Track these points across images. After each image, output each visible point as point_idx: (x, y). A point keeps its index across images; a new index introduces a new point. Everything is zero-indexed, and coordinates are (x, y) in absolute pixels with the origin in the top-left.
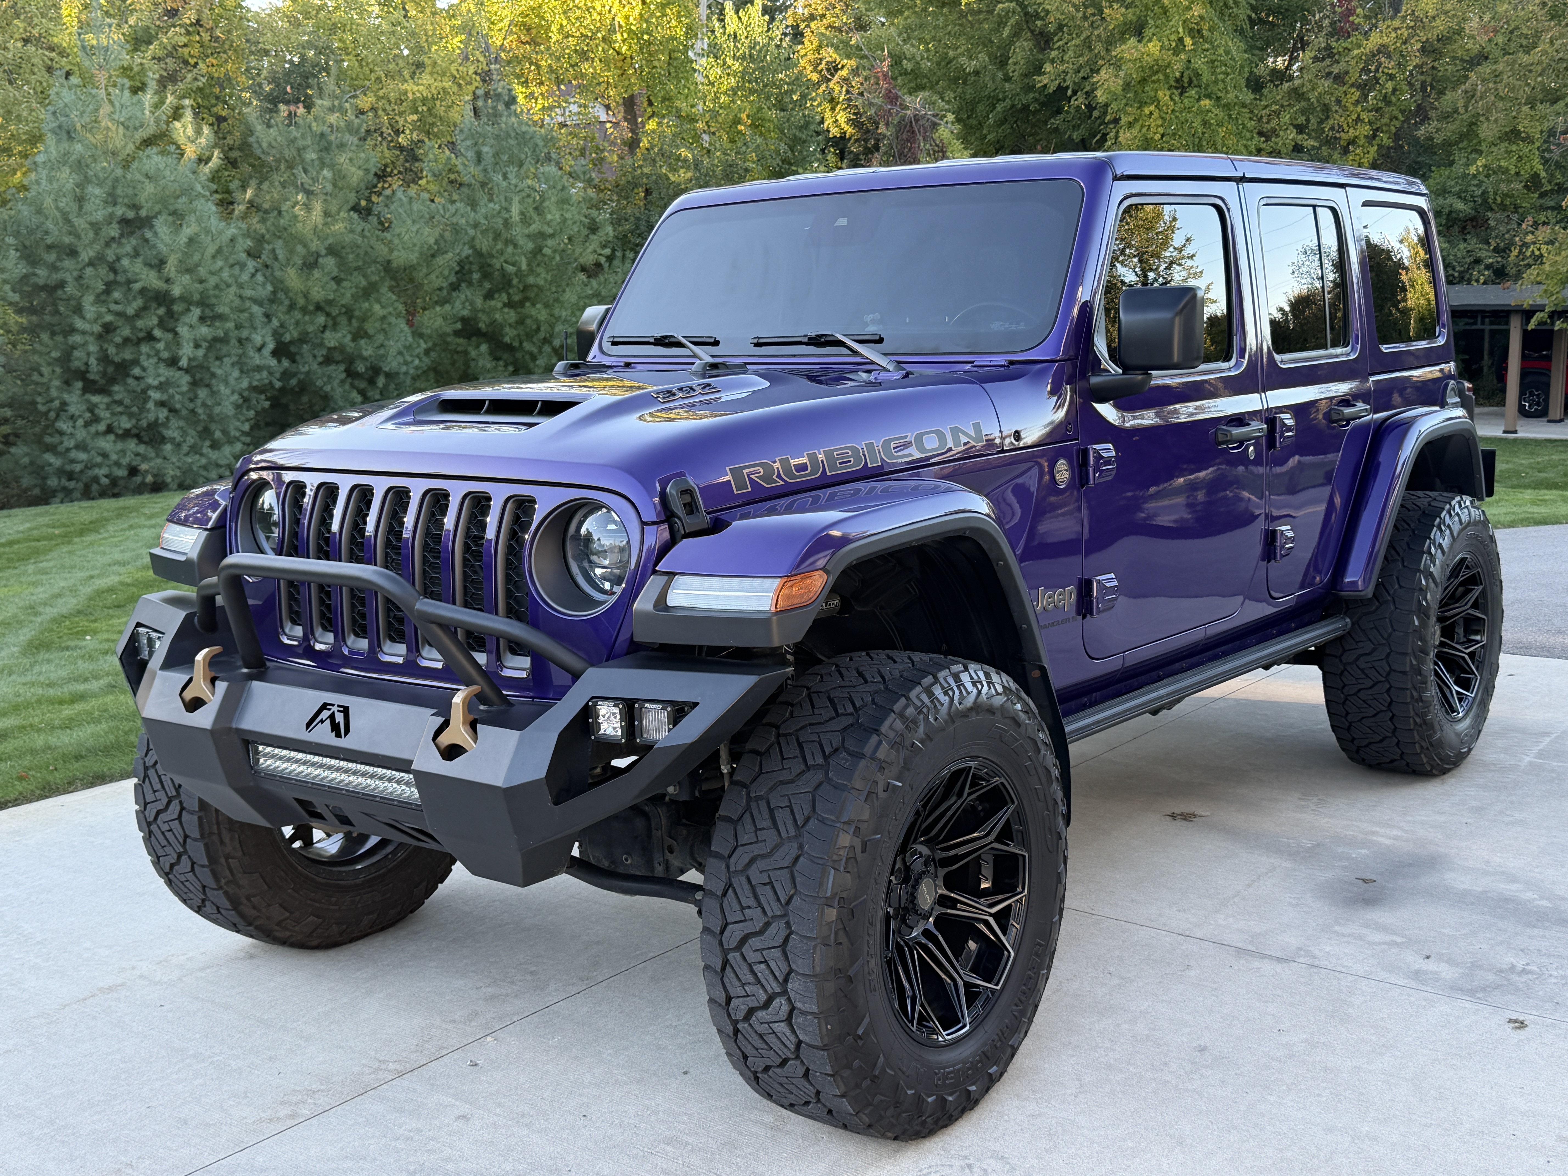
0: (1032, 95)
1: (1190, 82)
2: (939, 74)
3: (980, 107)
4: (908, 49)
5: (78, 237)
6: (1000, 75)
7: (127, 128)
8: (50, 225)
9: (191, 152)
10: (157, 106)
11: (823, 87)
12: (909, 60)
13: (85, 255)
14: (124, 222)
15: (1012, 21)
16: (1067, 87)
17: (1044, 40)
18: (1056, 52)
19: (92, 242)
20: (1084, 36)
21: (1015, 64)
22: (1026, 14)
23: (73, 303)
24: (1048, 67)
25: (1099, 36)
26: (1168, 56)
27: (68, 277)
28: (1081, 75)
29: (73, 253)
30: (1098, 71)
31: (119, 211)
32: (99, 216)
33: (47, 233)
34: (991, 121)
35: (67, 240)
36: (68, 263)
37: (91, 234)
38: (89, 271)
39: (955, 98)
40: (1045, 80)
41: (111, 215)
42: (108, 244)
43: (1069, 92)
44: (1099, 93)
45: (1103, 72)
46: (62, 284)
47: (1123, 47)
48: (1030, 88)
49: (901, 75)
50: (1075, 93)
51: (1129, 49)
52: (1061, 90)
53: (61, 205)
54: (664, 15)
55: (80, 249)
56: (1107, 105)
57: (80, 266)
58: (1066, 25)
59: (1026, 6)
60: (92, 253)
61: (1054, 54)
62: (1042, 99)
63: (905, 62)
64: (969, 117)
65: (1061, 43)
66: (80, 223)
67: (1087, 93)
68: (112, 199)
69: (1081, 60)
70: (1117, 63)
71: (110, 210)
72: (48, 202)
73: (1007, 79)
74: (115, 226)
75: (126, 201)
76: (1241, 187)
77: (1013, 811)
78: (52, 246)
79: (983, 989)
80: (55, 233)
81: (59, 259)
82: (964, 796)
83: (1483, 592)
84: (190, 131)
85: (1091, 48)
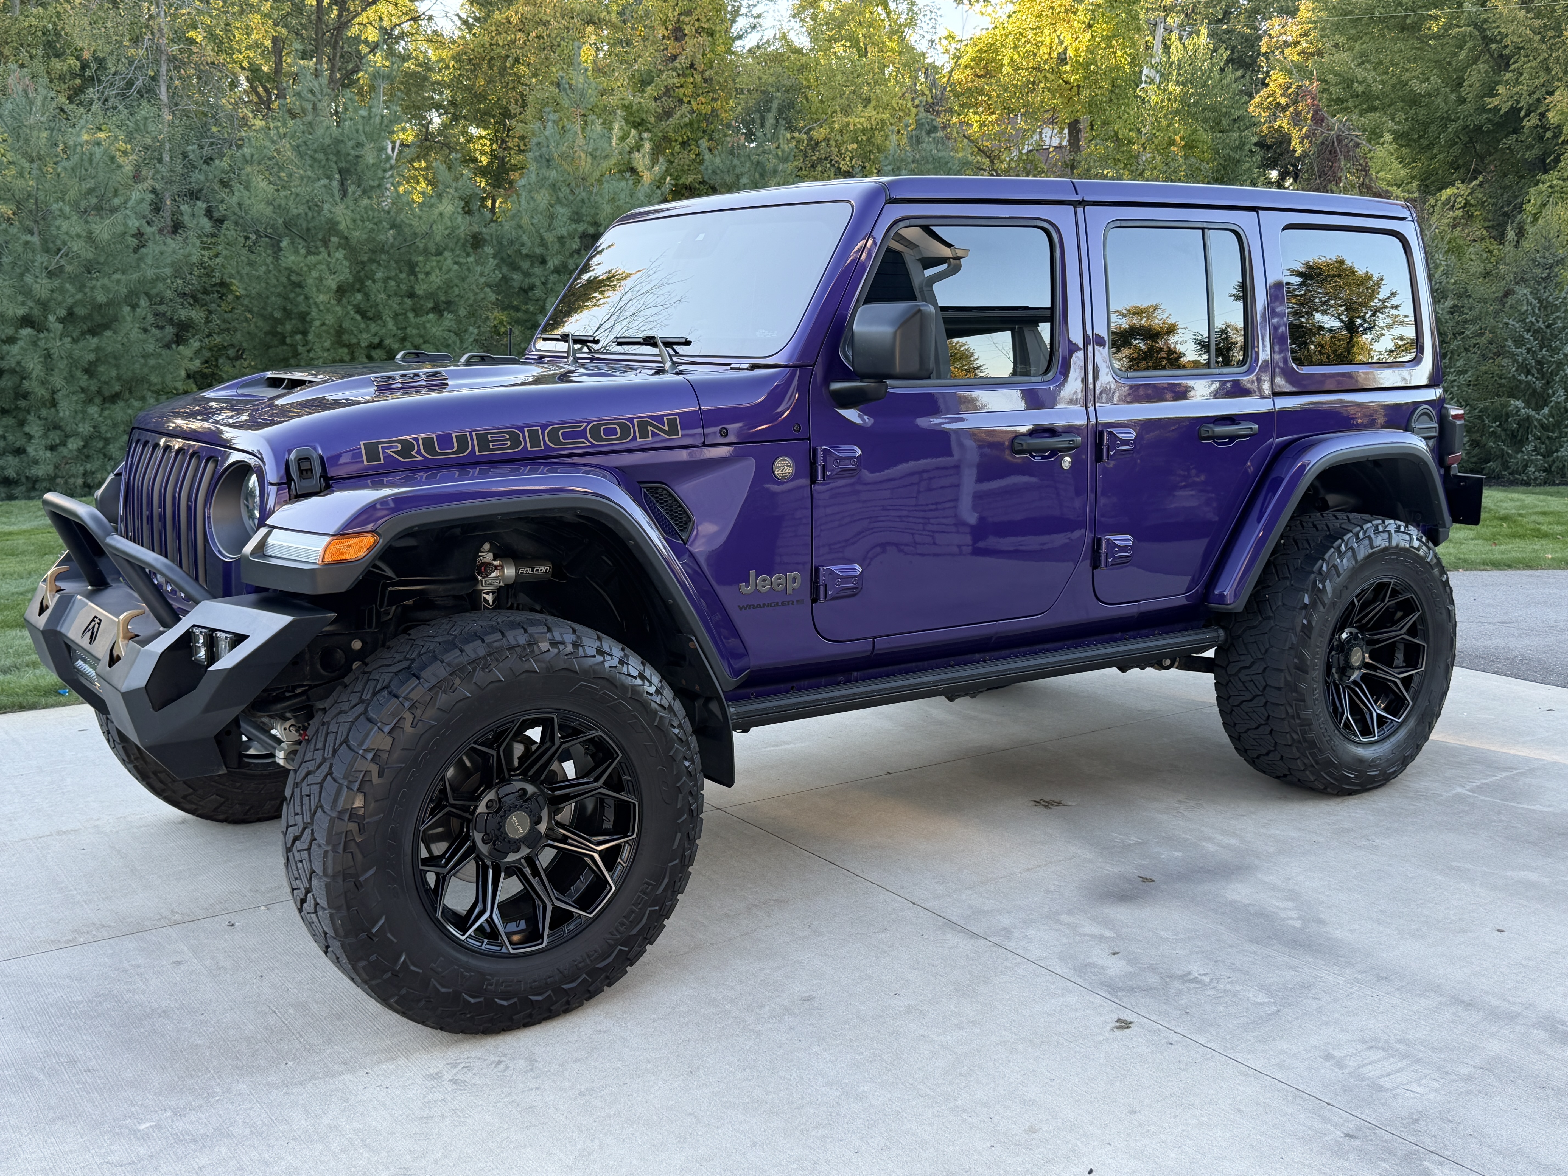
0: (1485, 116)
2: (1393, 96)
3: (1433, 128)
4: (1360, 73)
5: (547, 249)
6: (1453, 97)
7: (594, 158)
8: (525, 238)
9: (647, 177)
10: (623, 139)
11: (1291, 109)
12: (1360, 83)
13: (551, 265)
14: (584, 236)
15: (1469, 45)
16: (1522, 108)
17: (1503, 62)
18: (1511, 74)
19: (558, 253)
20: (1541, 58)
21: (1470, 86)
22: (1484, 38)
23: (541, 303)
24: (1501, 89)
25: (1558, 59)
27: (538, 283)
28: (1535, 96)
29: (543, 262)
30: (1551, 93)
31: (581, 227)
32: (564, 232)
33: (523, 245)
34: (1443, 141)
35: (538, 251)
36: (537, 270)
37: (557, 246)
38: (553, 278)
39: (1406, 120)
40: (1496, 102)
41: (576, 230)
42: (571, 255)
43: (1522, 113)
44: (1550, 115)
45: (1557, 93)
46: (532, 287)
48: (1483, 109)
49: (1352, 97)
50: (1527, 115)
52: (1514, 111)
53: (535, 221)
54: (1109, 46)
55: (548, 258)
56: (1559, 127)
57: (546, 273)
58: (1523, 48)
59: (1485, 30)
60: (556, 262)
61: (1508, 75)
62: (1497, 119)
63: (1356, 85)
64: (1420, 137)
65: (1516, 65)
66: (550, 237)
67: (1540, 114)
68: (576, 217)
69: (1537, 82)
71: (574, 226)
72: (525, 220)
73: (1462, 101)
74: (577, 240)
75: (588, 219)
76: (1080, 210)
77: (620, 763)
78: (527, 256)
79: (575, 915)
80: (530, 244)
81: (532, 265)
82: (557, 743)
83: (1422, 618)
84: (647, 161)
85: (1548, 70)
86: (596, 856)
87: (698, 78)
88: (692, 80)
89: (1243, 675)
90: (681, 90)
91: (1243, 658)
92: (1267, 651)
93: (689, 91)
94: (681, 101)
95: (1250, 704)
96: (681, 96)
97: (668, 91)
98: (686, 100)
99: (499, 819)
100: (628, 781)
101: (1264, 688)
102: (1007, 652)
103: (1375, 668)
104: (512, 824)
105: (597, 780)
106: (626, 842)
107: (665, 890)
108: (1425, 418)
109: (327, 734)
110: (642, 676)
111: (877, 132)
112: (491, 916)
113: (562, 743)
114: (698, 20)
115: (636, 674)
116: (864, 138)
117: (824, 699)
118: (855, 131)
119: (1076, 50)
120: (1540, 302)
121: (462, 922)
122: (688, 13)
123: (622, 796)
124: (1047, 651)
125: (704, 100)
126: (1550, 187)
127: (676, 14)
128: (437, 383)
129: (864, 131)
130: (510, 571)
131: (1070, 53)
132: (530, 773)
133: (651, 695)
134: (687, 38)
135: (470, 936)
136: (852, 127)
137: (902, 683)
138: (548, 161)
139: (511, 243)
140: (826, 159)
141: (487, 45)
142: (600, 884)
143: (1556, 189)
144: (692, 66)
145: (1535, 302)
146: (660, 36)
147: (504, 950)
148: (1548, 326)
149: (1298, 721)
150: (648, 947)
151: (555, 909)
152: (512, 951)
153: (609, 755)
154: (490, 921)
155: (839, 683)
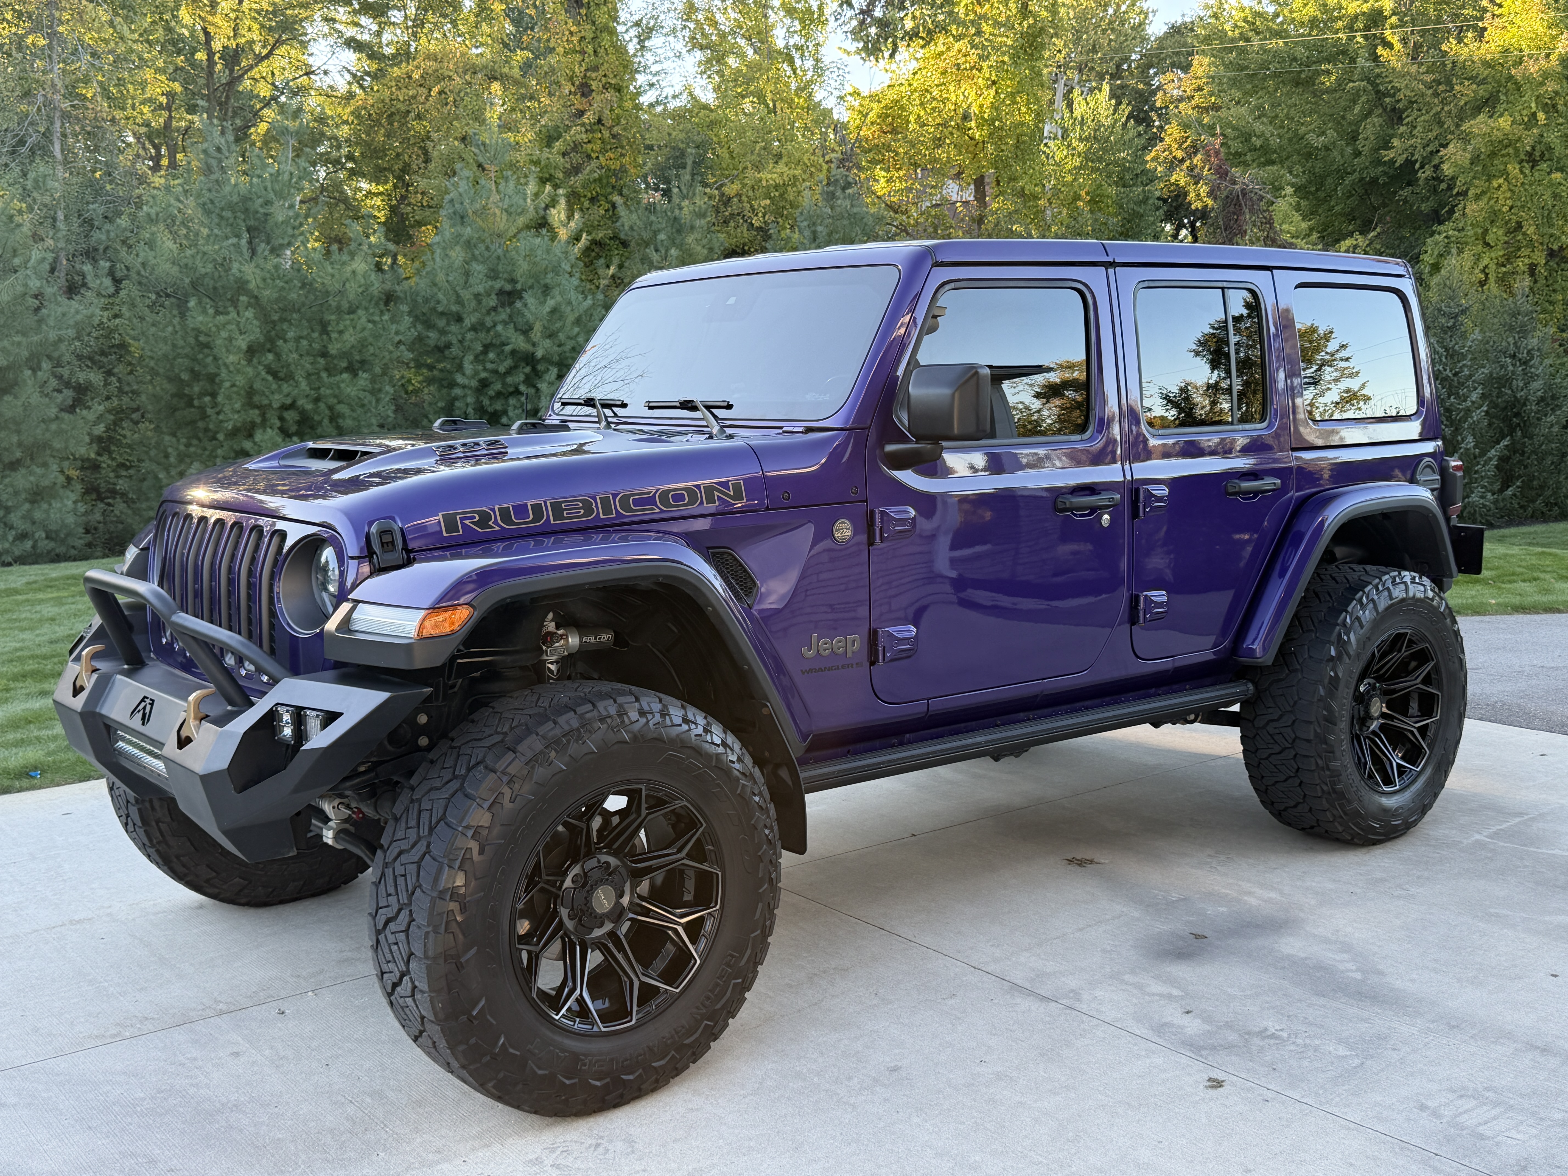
0: (1381, 169)
1: (1542, 155)
2: (1289, 149)
3: (1329, 180)
4: (1258, 127)
5: (463, 306)
6: (1349, 150)
7: (510, 214)
8: (440, 296)
9: (563, 234)
10: (536, 195)
11: (1187, 163)
12: (1258, 137)
13: (468, 322)
14: (501, 293)
15: (1364, 99)
16: (1416, 161)
17: (1395, 116)
18: (1405, 128)
19: (475, 310)
20: (1434, 111)
21: (1366, 139)
22: (1378, 92)
23: (457, 361)
24: (1396, 142)
25: (1450, 112)
26: (1519, 130)
27: (454, 341)
28: (1429, 149)
29: (459, 319)
30: (1445, 146)
31: (498, 285)
32: (480, 289)
33: (438, 302)
34: (1340, 193)
35: (454, 308)
36: (454, 328)
37: (474, 304)
38: (470, 336)
39: (1304, 172)
40: (1391, 154)
41: (492, 287)
42: (488, 313)
43: (1417, 166)
44: (1445, 167)
45: (1451, 146)
46: (448, 346)
47: (1472, 122)
48: (1378, 162)
49: (1250, 151)
50: (1422, 167)
51: (1479, 125)
52: (1409, 163)
53: (450, 279)
54: (1014, 102)
55: (465, 316)
56: (1454, 178)
57: (463, 331)
58: (1416, 102)
59: (1378, 85)
60: (473, 320)
61: (1402, 129)
62: (1392, 172)
63: (1254, 139)
64: (1317, 190)
65: (1409, 119)
66: (466, 295)
67: (1434, 166)
68: (493, 274)
69: (1430, 135)
70: (1466, 139)
71: (490, 283)
72: (441, 277)
73: (1357, 154)
74: (494, 297)
75: (505, 276)
76: (1111, 271)
77: (703, 832)
78: (442, 314)
79: (662, 990)
80: (445, 302)
81: (448, 324)
82: (643, 815)
83: (1436, 668)
84: (563, 217)
85: (1441, 124)
86: (680, 929)
87: (606, 134)
88: (600, 135)
89: (1270, 728)
90: (589, 146)
91: (1271, 711)
92: (1295, 703)
93: (597, 146)
94: (589, 157)
95: (1279, 757)
96: (589, 152)
97: (576, 147)
98: (594, 155)
99: (585, 894)
100: (710, 850)
101: (1294, 741)
102: (1050, 710)
103: (1391, 718)
104: (599, 897)
105: (679, 851)
106: (709, 913)
107: (748, 961)
108: (1428, 470)
109: (420, 812)
110: (724, 744)
111: (789, 188)
112: (581, 995)
113: (648, 814)
114: (605, 76)
115: (718, 741)
116: (777, 194)
117: (883, 763)
118: (768, 187)
119: (981, 106)
120: (1447, 350)
121: (555, 1000)
122: (595, 69)
123: (705, 867)
124: (1087, 708)
125: (612, 156)
126: (1446, 237)
127: (583, 69)
128: (497, 452)
129: (776, 187)
130: (574, 641)
131: (975, 109)
132: (615, 846)
133: (733, 762)
134: (594, 94)
135: (563, 1016)
136: (764, 183)
137: (955, 744)
138: (462, 218)
139: (426, 301)
140: (739, 214)
141: (387, 101)
142: (683, 958)
143: (1453, 239)
144: (600, 121)
145: (1441, 350)
146: (567, 91)
147: (595, 1029)
148: (1456, 374)
149: (1328, 773)
150: (731, 1021)
151: (642, 984)
152: (603, 1029)
153: (693, 824)
154: (580, 1001)
155: (893, 746)
